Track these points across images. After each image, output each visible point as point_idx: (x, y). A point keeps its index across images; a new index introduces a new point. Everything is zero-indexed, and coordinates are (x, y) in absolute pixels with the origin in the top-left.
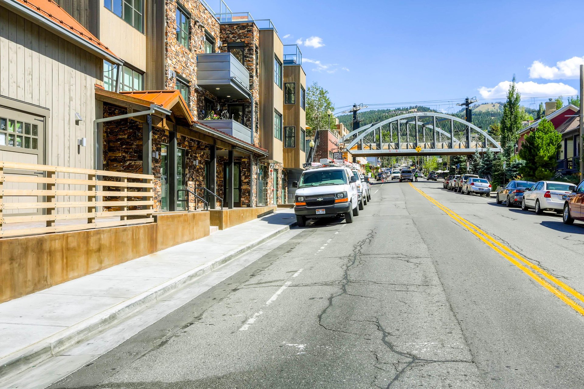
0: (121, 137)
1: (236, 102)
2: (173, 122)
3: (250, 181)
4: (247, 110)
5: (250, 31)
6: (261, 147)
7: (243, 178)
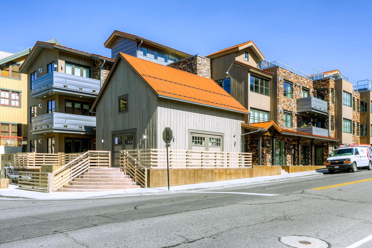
0: (255, 139)
1: (321, 117)
2: (273, 132)
3: (328, 154)
4: (326, 120)
5: (328, 82)
6: (335, 137)
7: (324, 153)
